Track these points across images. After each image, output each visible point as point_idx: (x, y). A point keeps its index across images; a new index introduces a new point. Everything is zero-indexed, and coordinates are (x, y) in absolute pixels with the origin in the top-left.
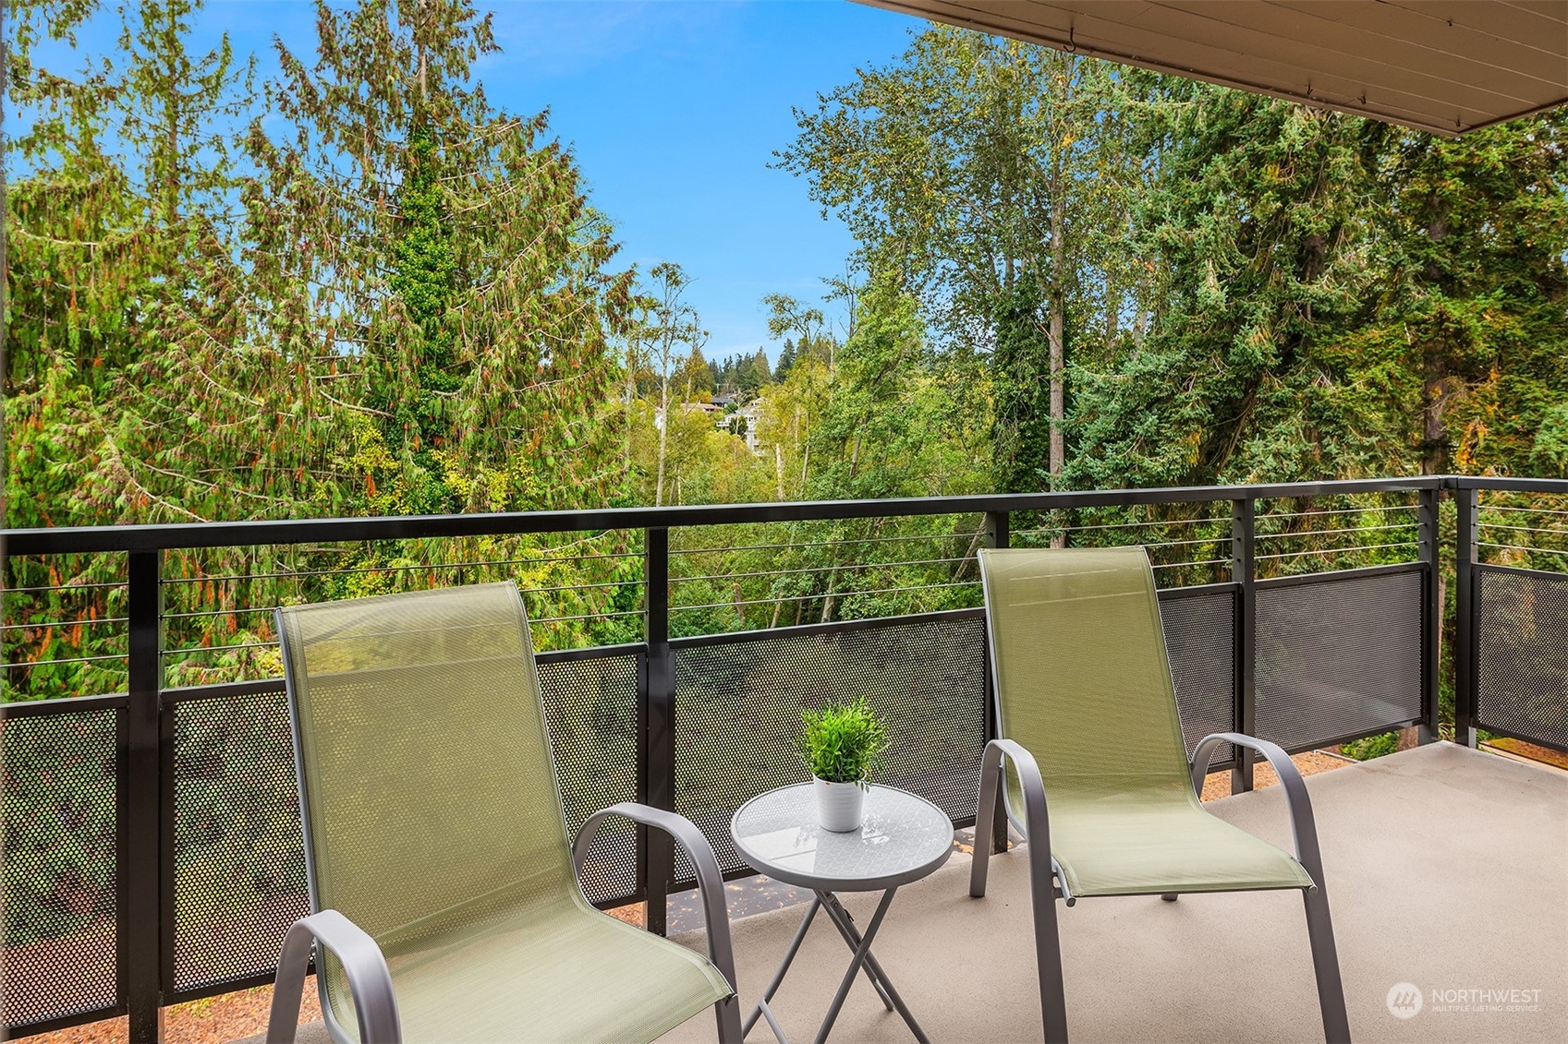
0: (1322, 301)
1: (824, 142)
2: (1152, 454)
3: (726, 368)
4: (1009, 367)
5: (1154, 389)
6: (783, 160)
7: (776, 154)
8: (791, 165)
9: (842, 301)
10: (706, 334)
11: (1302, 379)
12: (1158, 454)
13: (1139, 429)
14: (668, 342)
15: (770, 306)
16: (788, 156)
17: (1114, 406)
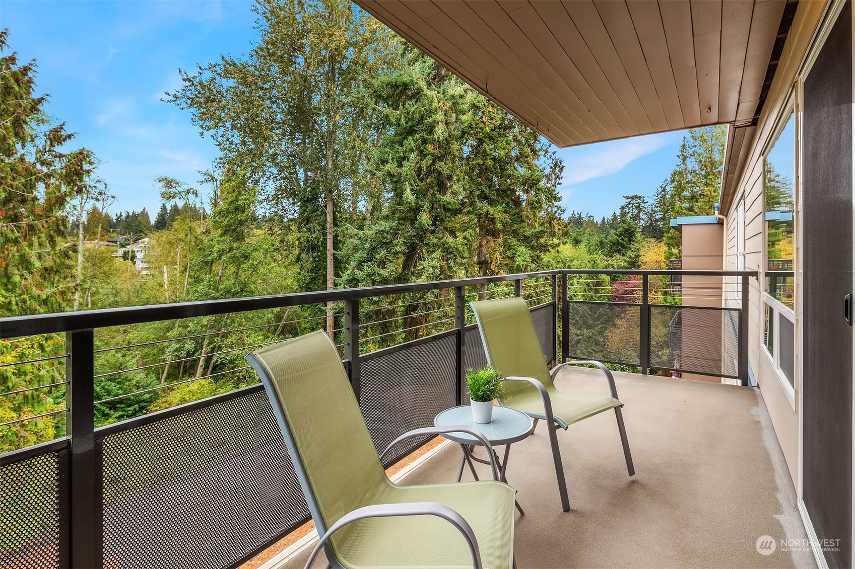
0: (448, 204)
1: (200, 93)
2: (384, 268)
3: (117, 220)
4: (307, 226)
5: (384, 238)
6: (173, 99)
7: (168, 94)
8: (178, 102)
9: (210, 185)
10: (113, 197)
11: (441, 236)
12: (386, 268)
13: (378, 256)
14: (84, 201)
15: (162, 184)
16: (175, 96)
17: (367, 245)
